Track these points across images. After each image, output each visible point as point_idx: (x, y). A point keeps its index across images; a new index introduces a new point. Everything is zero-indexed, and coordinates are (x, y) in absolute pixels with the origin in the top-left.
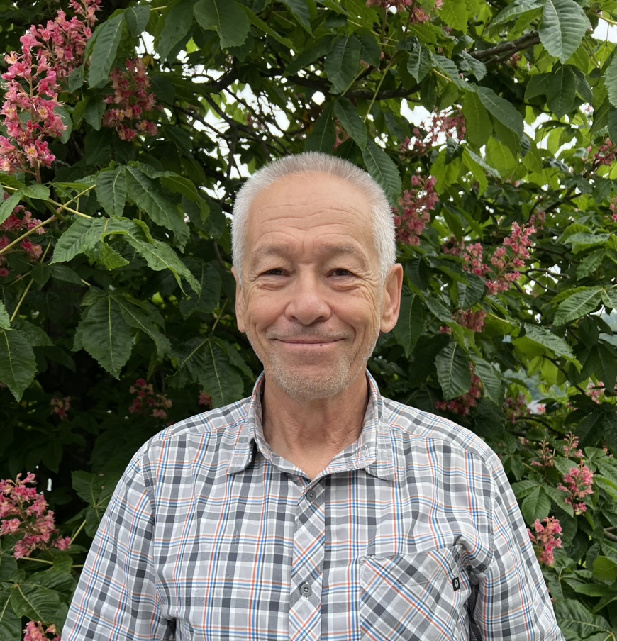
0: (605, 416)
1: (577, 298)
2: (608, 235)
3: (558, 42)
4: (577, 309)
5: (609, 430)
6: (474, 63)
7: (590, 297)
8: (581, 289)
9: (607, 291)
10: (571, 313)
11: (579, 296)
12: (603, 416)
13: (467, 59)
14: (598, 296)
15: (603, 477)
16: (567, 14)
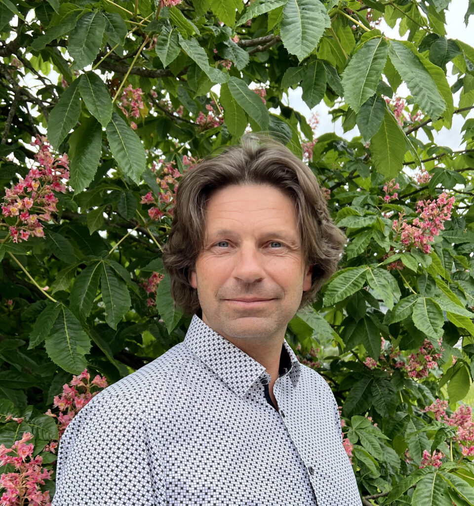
0: (374, 382)
1: (345, 278)
2: (375, 217)
3: (298, 39)
4: (344, 288)
5: (377, 395)
6: (238, 51)
7: (357, 276)
8: (349, 269)
9: (372, 270)
10: (339, 293)
11: (347, 276)
12: (372, 381)
13: (231, 47)
14: (363, 276)
15: (363, 449)
16: (307, 12)
